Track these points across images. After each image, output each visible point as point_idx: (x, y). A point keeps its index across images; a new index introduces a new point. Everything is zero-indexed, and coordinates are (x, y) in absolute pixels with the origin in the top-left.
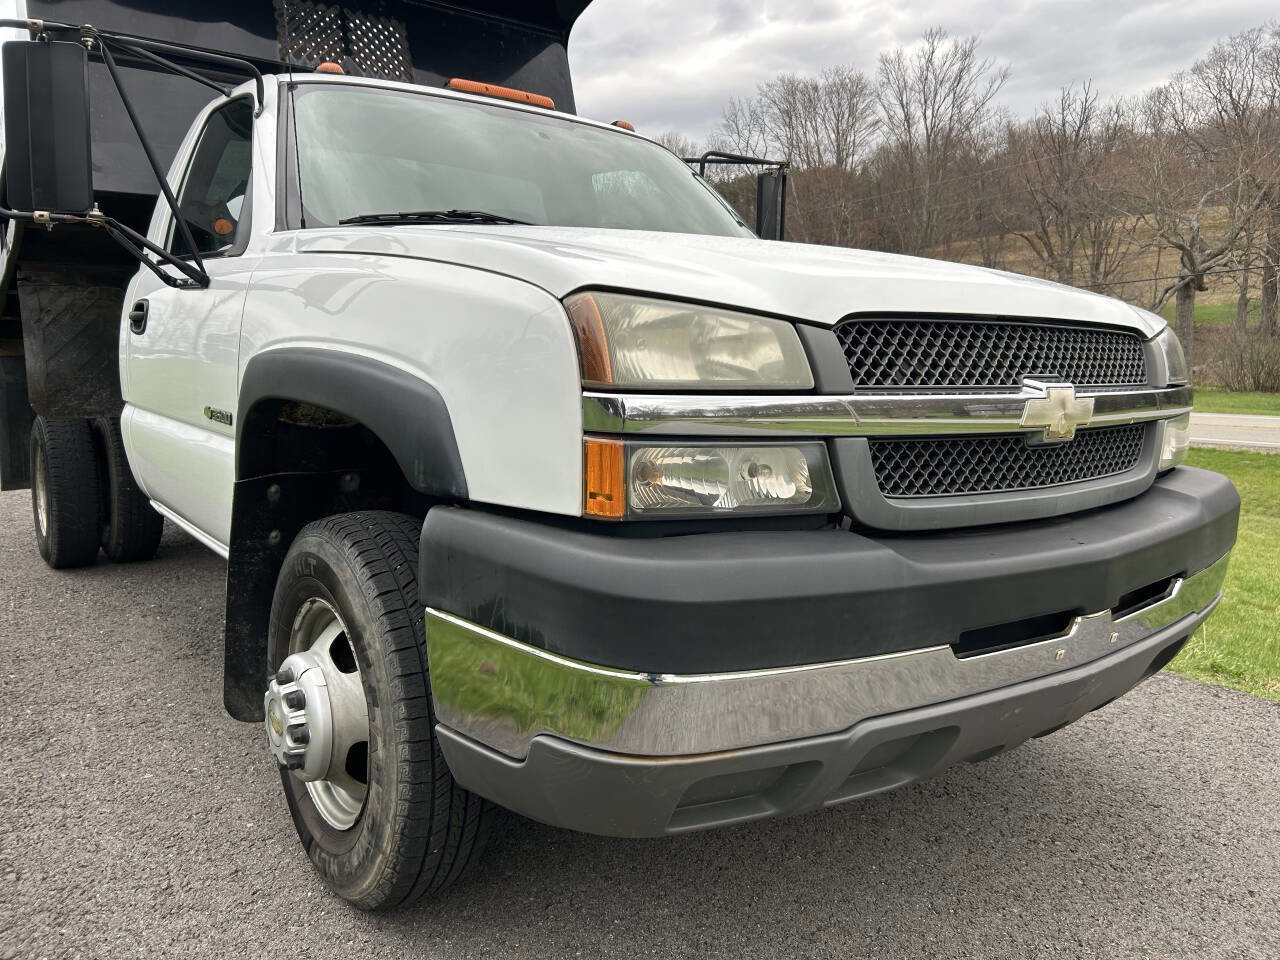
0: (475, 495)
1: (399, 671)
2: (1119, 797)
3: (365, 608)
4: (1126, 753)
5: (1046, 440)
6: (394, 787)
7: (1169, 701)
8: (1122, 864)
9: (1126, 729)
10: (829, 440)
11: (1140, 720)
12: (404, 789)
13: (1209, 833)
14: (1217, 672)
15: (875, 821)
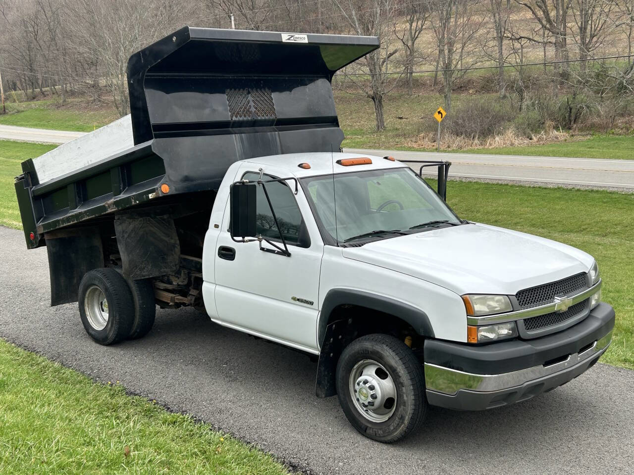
0: (437, 337)
1: (409, 378)
2: (585, 405)
3: (396, 362)
4: (587, 392)
5: (561, 312)
6: (409, 406)
7: (603, 375)
8: (584, 421)
9: (588, 385)
10: (516, 321)
11: (593, 382)
12: (413, 407)
13: (609, 412)
14: (626, 362)
15: (514, 416)
